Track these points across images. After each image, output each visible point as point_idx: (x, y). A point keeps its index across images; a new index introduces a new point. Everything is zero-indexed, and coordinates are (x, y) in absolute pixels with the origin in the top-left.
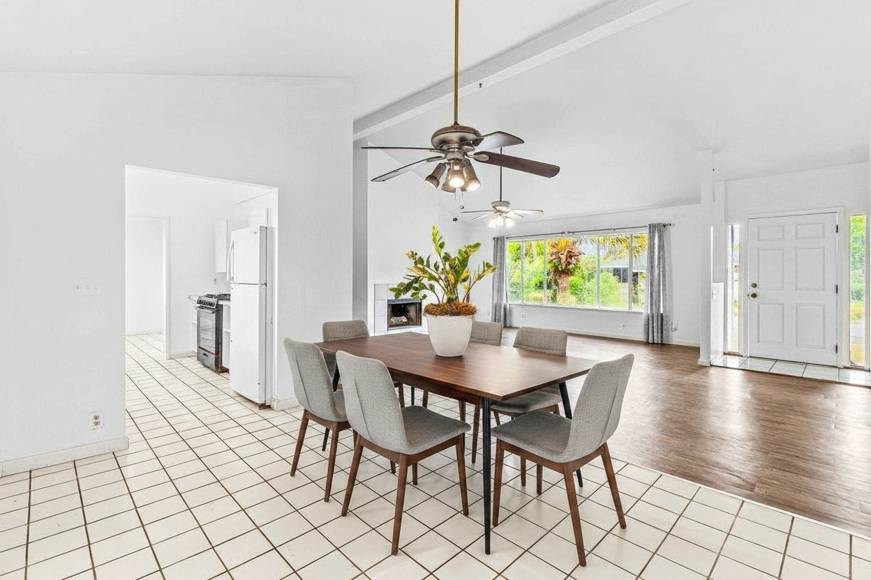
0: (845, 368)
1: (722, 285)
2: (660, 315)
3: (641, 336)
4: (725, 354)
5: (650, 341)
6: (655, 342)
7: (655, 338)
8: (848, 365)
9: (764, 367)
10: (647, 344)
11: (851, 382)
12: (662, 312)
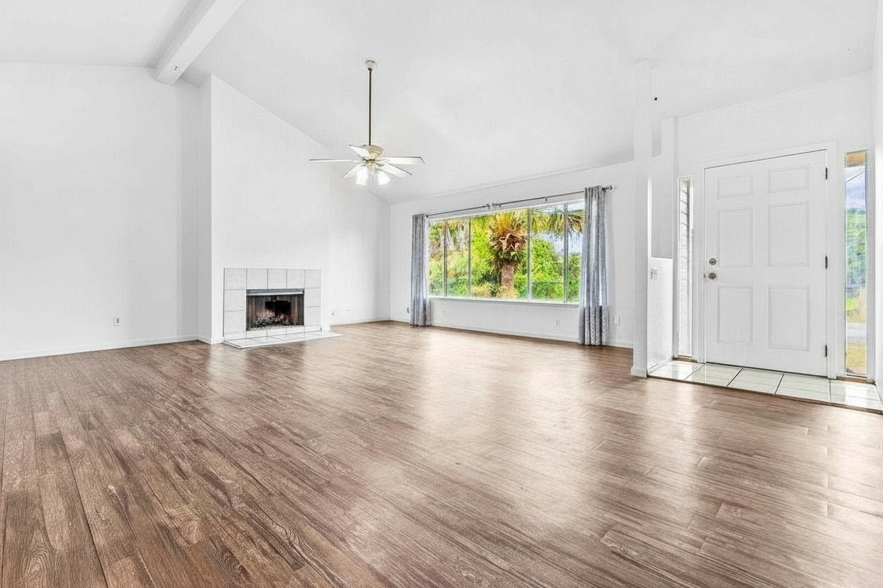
0: (838, 378)
1: (670, 261)
2: (598, 309)
3: (576, 337)
4: (674, 359)
5: (587, 342)
6: (593, 342)
7: (593, 338)
8: (843, 374)
9: (722, 377)
10: (582, 346)
11: (848, 402)
12: (600, 304)
